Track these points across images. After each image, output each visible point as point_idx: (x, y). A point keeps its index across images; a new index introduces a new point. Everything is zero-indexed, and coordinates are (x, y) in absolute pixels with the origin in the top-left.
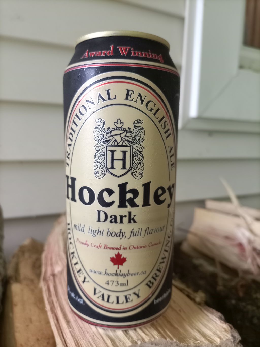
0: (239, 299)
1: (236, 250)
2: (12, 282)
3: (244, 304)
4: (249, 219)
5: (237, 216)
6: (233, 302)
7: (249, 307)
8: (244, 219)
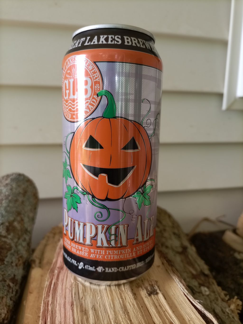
2: (33, 265)
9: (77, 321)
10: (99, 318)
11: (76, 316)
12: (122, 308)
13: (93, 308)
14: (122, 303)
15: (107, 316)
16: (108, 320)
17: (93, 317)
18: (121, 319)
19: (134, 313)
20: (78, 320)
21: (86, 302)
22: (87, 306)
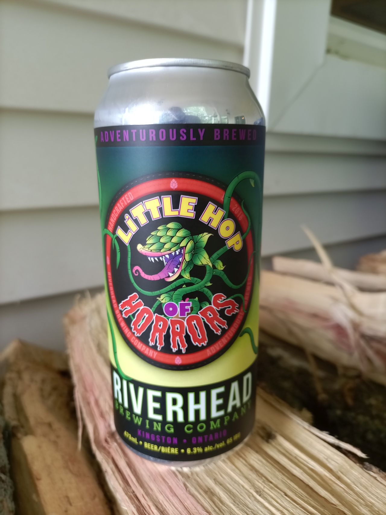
0: (346, 408)
1: (331, 335)
3: (352, 414)
4: (348, 288)
5: (331, 284)
6: (339, 412)
7: (361, 418)
8: (341, 287)
9: (211, 508)
10: (233, 493)
11: (205, 501)
12: (251, 470)
13: (217, 483)
14: (246, 464)
15: (241, 487)
16: (247, 492)
17: (226, 494)
18: (260, 485)
19: (269, 471)
20: (211, 506)
21: (201, 477)
22: (207, 484)
